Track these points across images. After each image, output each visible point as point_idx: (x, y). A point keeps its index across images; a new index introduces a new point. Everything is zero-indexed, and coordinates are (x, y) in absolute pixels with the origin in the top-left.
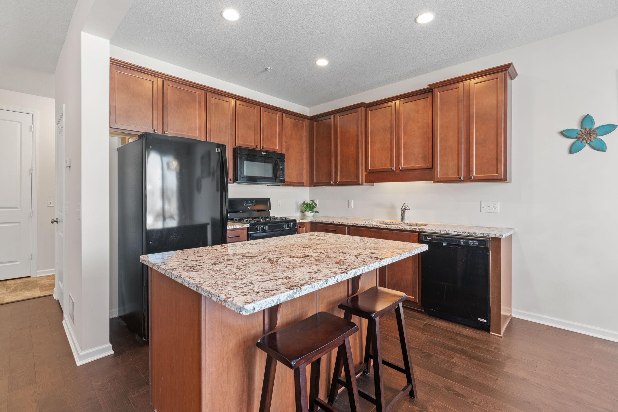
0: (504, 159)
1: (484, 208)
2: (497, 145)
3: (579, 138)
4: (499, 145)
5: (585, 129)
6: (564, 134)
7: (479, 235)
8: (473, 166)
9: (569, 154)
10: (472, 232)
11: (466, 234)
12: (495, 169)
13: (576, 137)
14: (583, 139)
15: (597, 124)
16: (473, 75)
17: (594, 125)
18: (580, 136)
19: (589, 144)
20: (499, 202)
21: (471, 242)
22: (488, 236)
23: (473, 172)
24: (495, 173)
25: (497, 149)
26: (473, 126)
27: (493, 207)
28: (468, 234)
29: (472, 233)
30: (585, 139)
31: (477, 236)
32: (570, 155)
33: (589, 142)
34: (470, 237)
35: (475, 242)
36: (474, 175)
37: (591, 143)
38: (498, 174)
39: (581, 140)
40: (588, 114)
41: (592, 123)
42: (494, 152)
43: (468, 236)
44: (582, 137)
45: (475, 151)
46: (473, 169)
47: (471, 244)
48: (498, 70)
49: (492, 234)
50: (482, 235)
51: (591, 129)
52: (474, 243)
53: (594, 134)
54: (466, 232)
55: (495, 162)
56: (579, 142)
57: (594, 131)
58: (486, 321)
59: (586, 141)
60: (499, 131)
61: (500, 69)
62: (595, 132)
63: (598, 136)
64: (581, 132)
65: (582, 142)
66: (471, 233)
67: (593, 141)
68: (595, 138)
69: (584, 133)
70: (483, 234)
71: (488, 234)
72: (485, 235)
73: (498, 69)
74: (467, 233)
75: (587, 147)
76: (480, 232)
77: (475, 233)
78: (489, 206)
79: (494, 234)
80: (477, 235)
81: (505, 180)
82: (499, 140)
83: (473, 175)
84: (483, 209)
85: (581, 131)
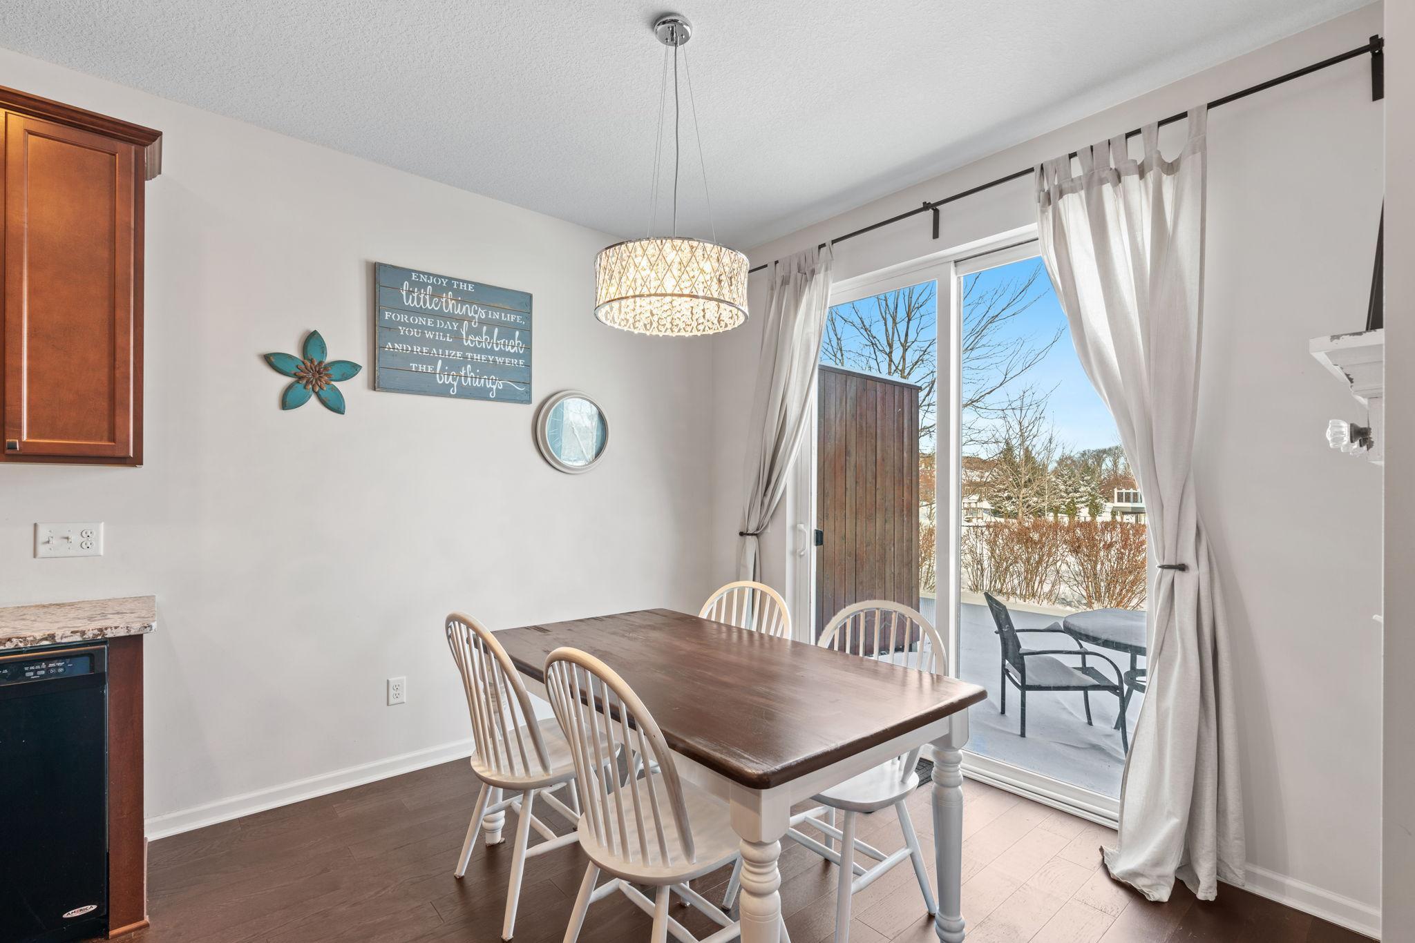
0: (134, 400)
1: (48, 544)
2: (113, 355)
3: (301, 378)
4: (118, 356)
5: (312, 361)
6: (272, 361)
7: (65, 640)
8: (20, 406)
9: (281, 409)
10: (38, 635)
11: (12, 646)
12: (105, 426)
13: (295, 374)
14: (307, 382)
15: (331, 357)
16: (20, 99)
17: (326, 355)
18: (302, 374)
19: (317, 394)
20: (103, 523)
21: (35, 671)
22: (100, 637)
23: (20, 426)
24: (105, 438)
25: (113, 367)
26: (21, 273)
27: (83, 539)
28: (21, 645)
29: (38, 638)
30: (312, 381)
31: (59, 643)
32: (283, 411)
33: (317, 389)
34: (28, 652)
35: (50, 665)
36: (25, 438)
37: (321, 393)
38: (114, 441)
39: (305, 382)
40: (315, 332)
41: (323, 352)
42: (103, 374)
43: (18, 651)
44: (305, 377)
45: (29, 357)
46: (20, 418)
47: (35, 674)
48: (115, 130)
49: (116, 628)
50: (77, 638)
51: (320, 363)
52: (48, 669)
53: (326, 375)
54: (9, 640)
55: (104, 404)
56: (300, 387)
57: (326, 368)
58: (94, 907)
59: (313, 386)
60: (119, 313)
61: (122, 132)
62: (328, 370)
63: (332, 380)
64: (303, 366)
65: (305, 388)
66: (32, 638)
67: (325, 389)
68: (327, 383)
69: (309, 368)
70: (83, 633)
71: (101, 630)
72: (89, 635)
73: (118, 127)
74: (14, 640)
75: (313, 401)
76: (65, 629)
77: (52, 637)
78: (67, 538)
79: (118, 626)
80: (58, 641)
81: (137, 460)
82: (119, 340)
83: (20, 439)
84: (42, 549)
85: (303, 363)
